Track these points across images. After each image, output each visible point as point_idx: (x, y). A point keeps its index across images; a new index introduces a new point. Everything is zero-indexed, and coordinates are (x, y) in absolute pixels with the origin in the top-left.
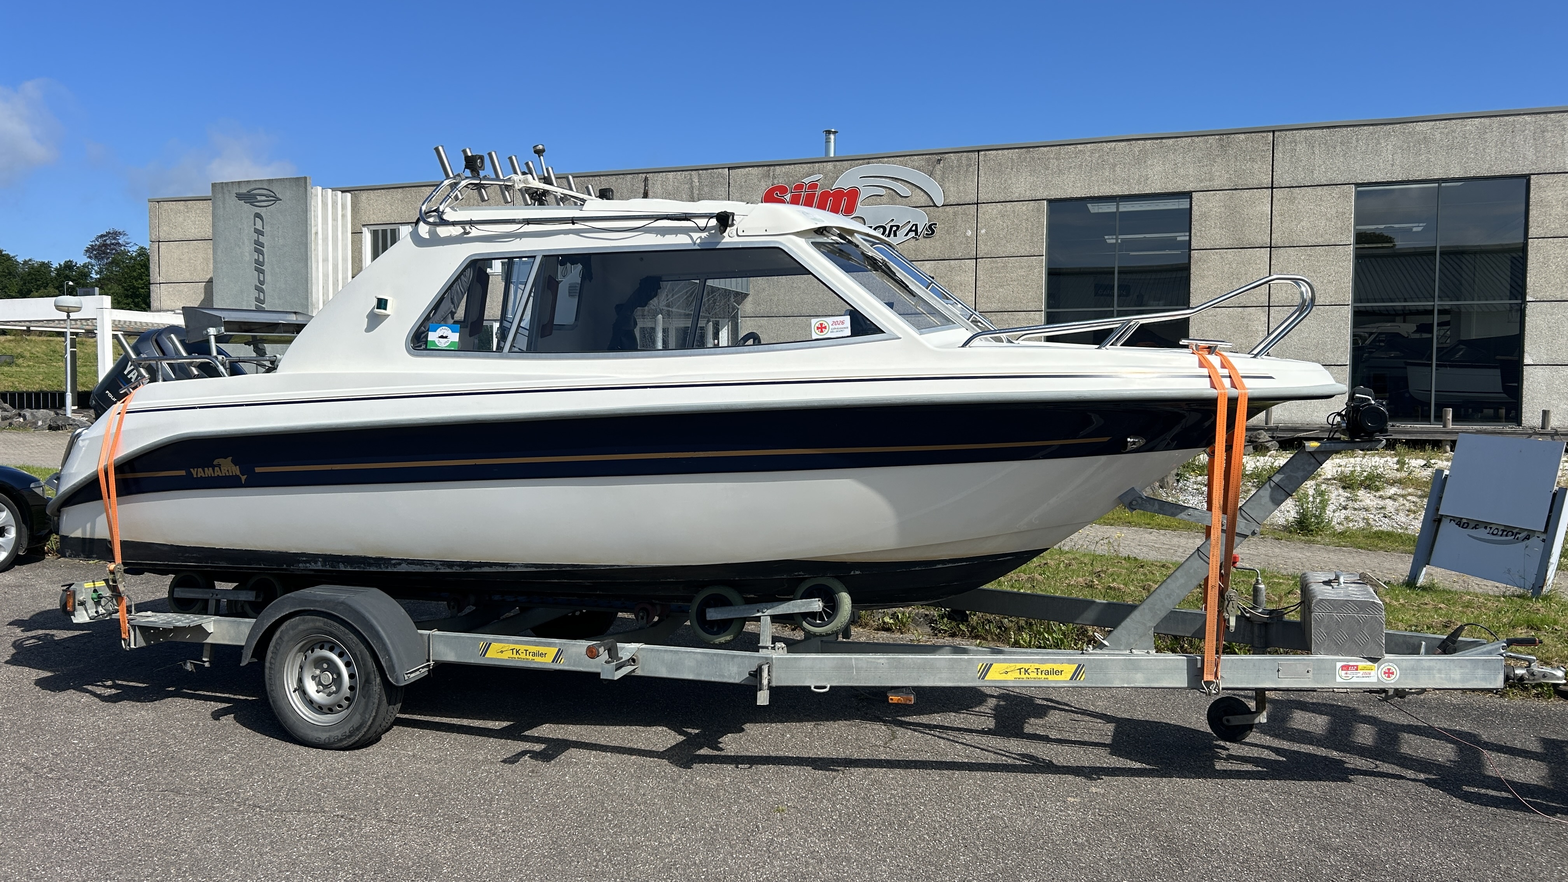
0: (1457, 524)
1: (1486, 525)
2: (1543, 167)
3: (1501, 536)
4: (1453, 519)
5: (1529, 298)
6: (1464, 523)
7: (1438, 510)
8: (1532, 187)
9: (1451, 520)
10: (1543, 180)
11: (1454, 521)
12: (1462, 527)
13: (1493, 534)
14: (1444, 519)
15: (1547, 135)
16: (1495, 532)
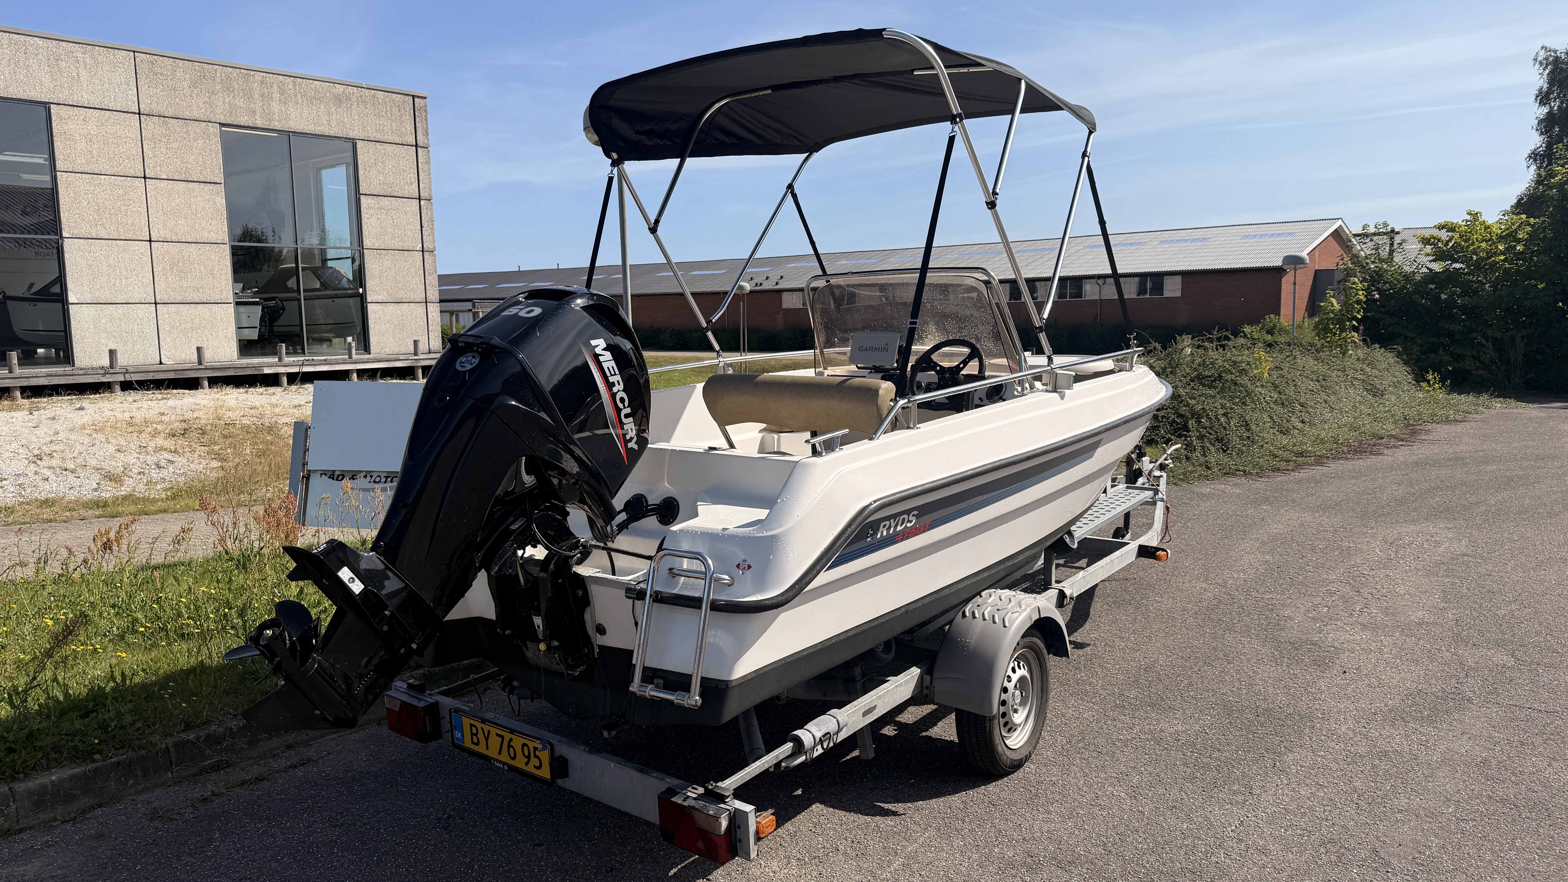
0: (329, 477)
1: (365, 474)
2: (61, 97)
3: (385, 482)
4: (324, 473)
5: (65, 234)
6: (339, 475)
7: (305, 464)
8: (54, 118)
9: (321, 474)
10: (64, 111)
11: (326, 475)
12: (337, 480)
13: (375, 482)
14: (311, 474)
15: (63, 64)
16: (378, 480)
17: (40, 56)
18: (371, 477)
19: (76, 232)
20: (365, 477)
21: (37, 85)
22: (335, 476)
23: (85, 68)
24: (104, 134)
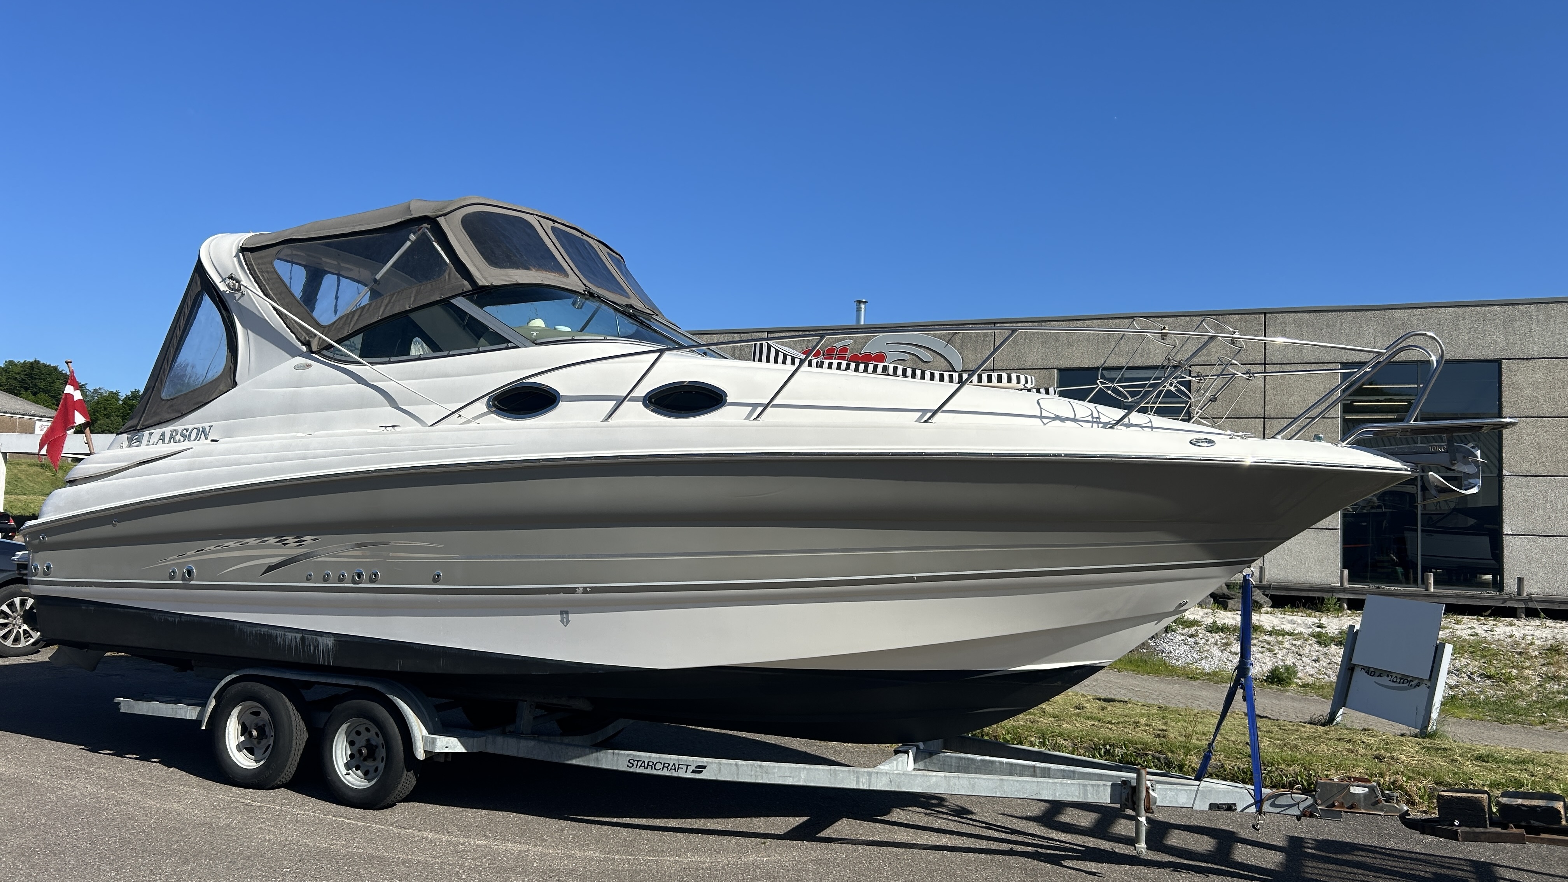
0: (1366, 672)
1: (1388, 674)
2: (1512, 353)
3: (1399, 683)
4: (1363, 668)
5: (1505, 472)
7: (1351, 659)
8: (1504, 371)
10: (1513, 364)
11: (1364, 669)
12: (1370, 675)
13: (1393, 681)
14: (1356, 668)
15: (1516, 324)
16: (1395, 680)
17: (1497, 321)
18: (1392, 676)
19: (1516, 470)
20: (1388, 676)
21: (1492, 345)
22: (1371, 671)
23: (1537, 324)
24: (1551, 380)
